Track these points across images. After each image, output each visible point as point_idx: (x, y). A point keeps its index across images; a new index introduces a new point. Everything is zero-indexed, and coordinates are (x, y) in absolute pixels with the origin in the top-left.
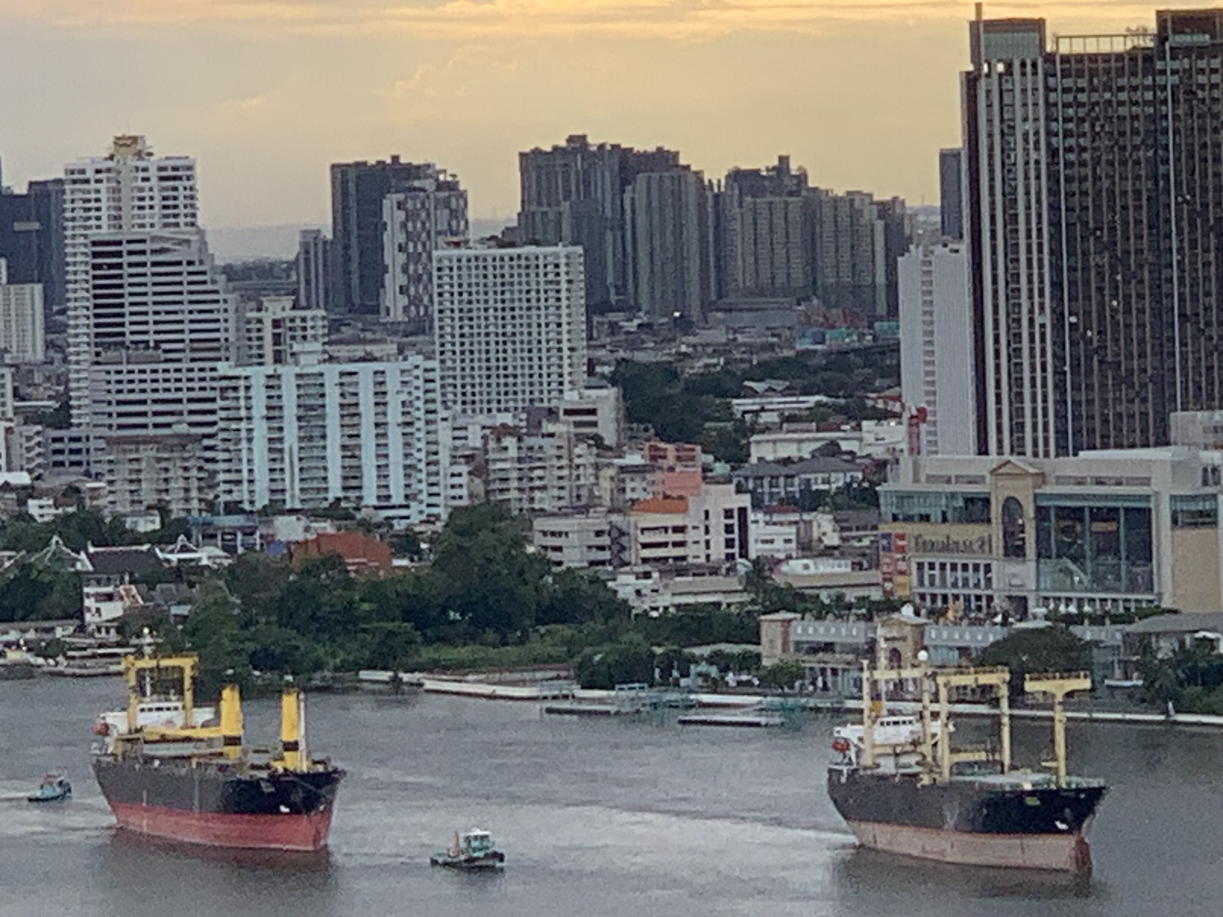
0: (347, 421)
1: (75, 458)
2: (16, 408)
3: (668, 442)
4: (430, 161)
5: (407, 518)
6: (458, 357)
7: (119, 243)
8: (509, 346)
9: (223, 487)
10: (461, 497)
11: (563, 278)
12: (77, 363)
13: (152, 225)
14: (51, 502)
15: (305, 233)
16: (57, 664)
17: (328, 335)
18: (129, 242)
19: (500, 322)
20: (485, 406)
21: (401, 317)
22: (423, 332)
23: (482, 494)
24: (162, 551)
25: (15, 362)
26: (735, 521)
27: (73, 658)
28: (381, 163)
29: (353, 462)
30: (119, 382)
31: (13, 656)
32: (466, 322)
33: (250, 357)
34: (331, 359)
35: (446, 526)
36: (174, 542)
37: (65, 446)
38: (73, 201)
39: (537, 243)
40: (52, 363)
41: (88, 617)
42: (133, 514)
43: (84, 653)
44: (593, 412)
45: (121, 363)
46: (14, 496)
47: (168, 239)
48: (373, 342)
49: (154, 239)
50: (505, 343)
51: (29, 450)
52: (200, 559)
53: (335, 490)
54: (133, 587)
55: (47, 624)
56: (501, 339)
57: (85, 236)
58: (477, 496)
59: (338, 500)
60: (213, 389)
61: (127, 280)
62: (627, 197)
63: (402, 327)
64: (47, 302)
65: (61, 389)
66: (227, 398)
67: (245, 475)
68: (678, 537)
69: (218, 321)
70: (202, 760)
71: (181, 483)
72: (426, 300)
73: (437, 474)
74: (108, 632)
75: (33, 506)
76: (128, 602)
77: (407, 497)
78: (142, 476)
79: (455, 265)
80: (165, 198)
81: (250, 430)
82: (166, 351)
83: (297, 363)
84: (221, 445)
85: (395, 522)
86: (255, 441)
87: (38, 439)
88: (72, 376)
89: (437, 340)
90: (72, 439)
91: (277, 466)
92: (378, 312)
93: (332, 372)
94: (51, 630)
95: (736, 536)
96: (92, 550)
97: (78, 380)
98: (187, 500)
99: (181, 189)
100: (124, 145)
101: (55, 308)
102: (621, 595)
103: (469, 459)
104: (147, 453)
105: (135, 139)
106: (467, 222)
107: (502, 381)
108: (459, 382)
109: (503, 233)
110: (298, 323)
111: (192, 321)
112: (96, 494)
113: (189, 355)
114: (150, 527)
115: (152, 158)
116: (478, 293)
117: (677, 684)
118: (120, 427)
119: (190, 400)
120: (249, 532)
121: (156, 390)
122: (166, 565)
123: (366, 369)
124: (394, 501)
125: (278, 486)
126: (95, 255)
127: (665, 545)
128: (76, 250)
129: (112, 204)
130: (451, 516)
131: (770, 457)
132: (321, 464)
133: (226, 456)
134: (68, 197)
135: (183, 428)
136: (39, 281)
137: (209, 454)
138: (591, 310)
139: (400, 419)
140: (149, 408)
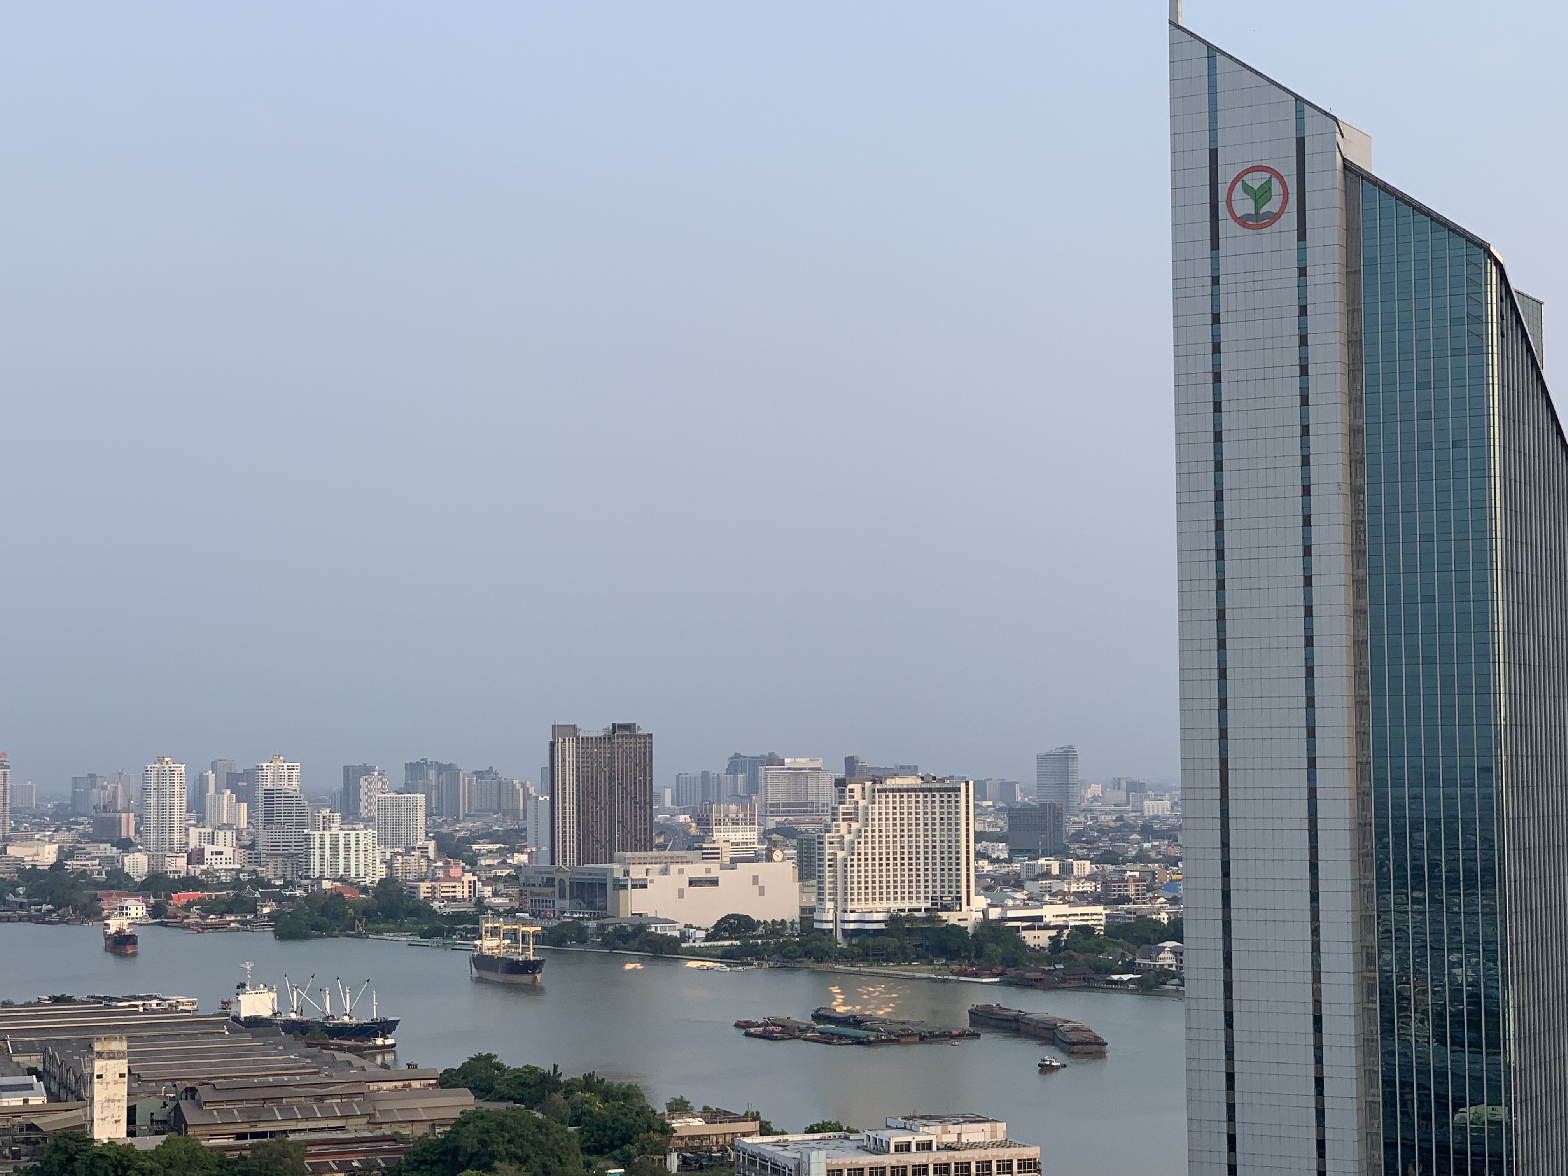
0: (346, 850)
1: (256, 860)
2: (237, 843)
3: (451, 858)
5: (365, 881)
6: (383, 830)
7: (273, 790)
8: (400, 827)
9: (305, 870)
10: (383, 875)
11: (419, 805)
12: (258, 829)
13: (284, 785)
14: (247, 874)
16: (247, 928)
17: (341, 821)
18: (277, 790)
19: (397, 819)
20: (392, 846)
21: (365, 816)
22: (372, 821)
23: (390, 874)
24: (284, 891)
25: (238, 828)
26: (472, 885)
27: (253, 926)
28: (358, 765)
29: (348, 863)
30: (272, 835)
31: (233, 925)
32: (386, 818)
33: (315, 828)
34: (342, 829)
35: (378, 885)
36: (288, 888)
37: (253, 856)
38: (258, 776)
39: (410, 793)
40: (249, 829)
41: (258, 912)
42: (274, 879)
43: (256, 924)
44: (427, 848)
45: (272, 829)
46: (235, 872)
47: (289, 789)
48: (356, 824)
49: (286, 789)
51: (241, 857)
52: (296, 894)
53: (341, 872)
54: (274, 903)
55: (245, 915)
56: (398, 824)
57: (262, 788)
58: (388, 875)
59: (342, 875)
60: (302, 838)
61: (275, 802)
62: (440, 779)
63: (365, 819)
64: (249, 809)
65: (252, 837)
66: (307, 841)
67: (312, 867)
68: (453, 890)
69: (305, 816)
71: (291, 869)
72: (373, 811)
73: (375, 867)
75: (241, 876)
76: (272, 908)
77: (365, 875)
78: (278, 866)
79: (383, 800)
80: (289, 776)
81: (314, 852)
82: (288, 826)
83: (330, 830)
84: (304, 857)
85: (361, 883)
86: (316, 856)
87: (244, 854)
88: (256, 833)
89: (376, 824)
90: (255, 854)
91: (323, 864)
93: (342, 834)
94: (246, 917)
95: (472, 890)
96: (260, 890)
97: (258, 835)
98: (293, 874)
99: (294, 773)
100: (275, 758)
102: (434, 907)
103: (386, 863)
104: (280, 859)
105: (279, 756)
107: (398, 838)
108: (383, 838)
110: (331, 817)
111: (296, 816)
112: (262, 872)
113: (295, 827)
114: (280, 883)
115: (285, 763)
116: (390, 809)
117: (451, 937)
118: (271, 850)
119: (295, 842)
120: (313, 886)
121: (284, 838)
122: (284, 896)
123: (353, 833)
124: (361, 876)
125: (323, 870)
126: (265, 794)
127: (449, 892)
128: (259, 792)
129: (272, 777)
130: (379, 881)
131: (484, 864)
132: (337, 863)
133: (306, 860)
135: (292, 851)
136: (246, 802)
137: (300, 860)
138: (427, 815)
139: (364, 849)
140: (281, 844)
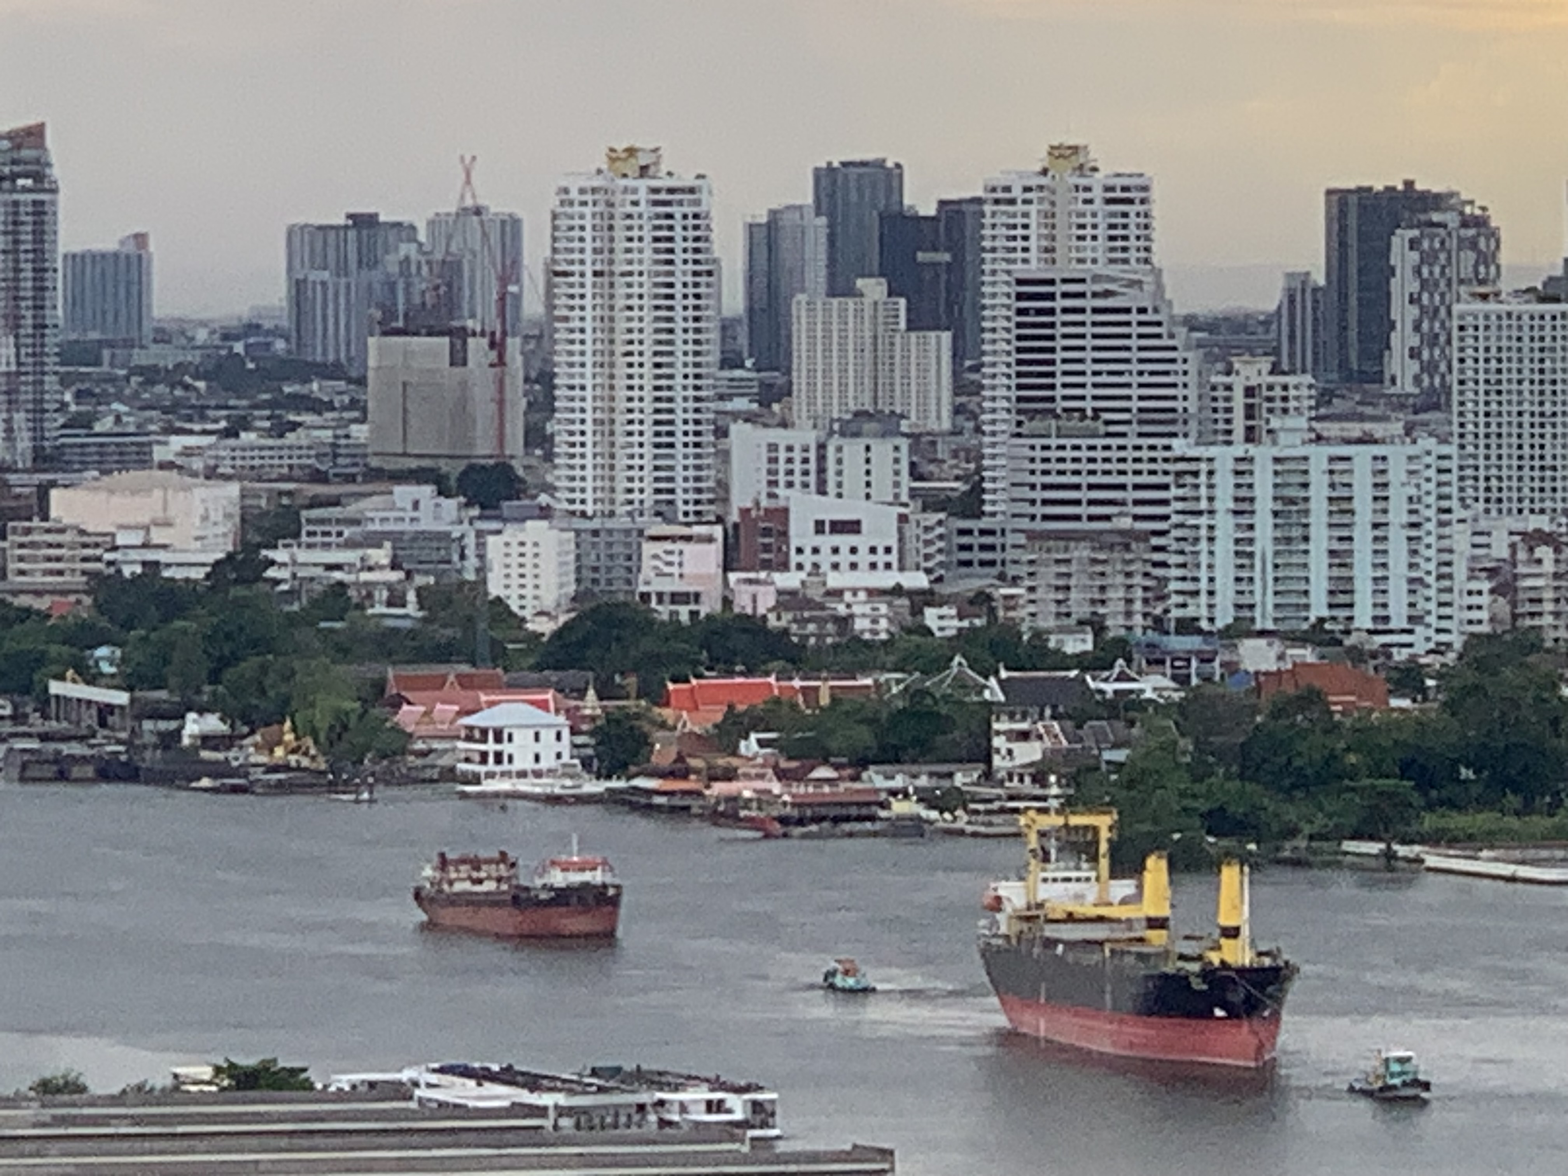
0: (1336, 519)
1: (987, 556)
2: (912, 489)
4: (1455, 188)
5: (1410, 645)
6: (1482, 442)
7: (1052, 282)
8: (1548, 429)
9: (1176, 599)
10: (1480, 622)
12: (993, 434)
13: (1094, 261)
14: (953, 612)
15: (1290, 276)
16: (955, 818)
17: (1317, 408)
18: (1065, 281)
19: (1537, 399)
20: (1515, 506)
21: (1410, 388)
22: (1436, 407)
23: (1508, 618)
24: (1094, 679)
25: (916, 431)
27: (977, 812)
28: (1390, 189)
29: (1344, 572)
30: (1046, 460)
31: (899, 807)
32: (1493, 397)
33: (1216, 432)
34: (1319, 438)
35: (1460, 657)
36: (1111, 667)
37: (976, 540)
38: (994, 226)
40: (960, 433)
41: (997, 761)
42: (1061, 630)
43: (989, 806)
45: (1048, 436)
46: (905, 602)
47: (1114, 279)
48: (1374, 419)
49: (1096, 278)
50: (1542, 425)
51: (928, 543)
52: (1142, 691)
53: (1319, 608)
54: (1056, 724)
55: (944, 768)
56: (1537, 420)
57: (1009, 272)
58: (1501, 622)
59: (1321, 620)
60: (1166, 473)
61: (1059, 331)
63: (1411, 401)
64: (957, 355)
65: (972, 466)
66: (1183, 486)
67: (1204, 585)
69: (1174, 385)
70: (1118, 947)
71: (1121, 594)
72: (1443, 367)
73: (1450, 590)
74: (1021, 780)
75: (931, 617)
76: (1048, 743)
77: (1411, 619)
78: (1073, 582)
79: (1481, 323)
80: (1112, 226)
81: (1211, 528)
82: (1108, 423)
83: (1275, 443)
84: (1175, 546)
85: (1394, 650)
86: (1218, 542)
87: (940, 530)
88: (987, 451)
89: (1456, 420)
90: (983, 532)
91: (1244, 574)
92: (1382, 382)
93: (1319, 455)
94: (950, 775)
96: (1004, 674)
97: (994, 457)
98: (1129, 614)
99: (1132, 215)
100: (1060, 156)
101: (968, 363)
103: (1492, 573)
104: (1081, 552)
105: (1075, 149)
106: (1498, 267)
107: (1537, 473)
108: (1482, 473)
109: (1545, 285)
110: (1278, 392)
111: (1141, 385)
112: (1012, 603)
113: (1136, 427)
114: (1079, 648)
115: (1098, 175)
116: (1509, 360)
118: (1046, 518)
119: (1137, 487)
120: (1206, 659)
121: (1092, 472)
122: (1098, 697)
123: (1362, 454)
124: (1392, 625)
125: (1245, 600)
126: (1020, 297)
128: (996, 290)
129: (1045, 232)
130: (1466, 644)
132: (1302, 574)
133: (1180, 559)
134: (987, 221)
135: (1126, 523)
136: (948, 329)
137: (1158, 557)
139: (1406, 518)
140: (1084, 495)
